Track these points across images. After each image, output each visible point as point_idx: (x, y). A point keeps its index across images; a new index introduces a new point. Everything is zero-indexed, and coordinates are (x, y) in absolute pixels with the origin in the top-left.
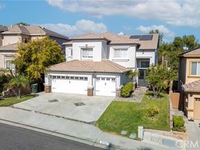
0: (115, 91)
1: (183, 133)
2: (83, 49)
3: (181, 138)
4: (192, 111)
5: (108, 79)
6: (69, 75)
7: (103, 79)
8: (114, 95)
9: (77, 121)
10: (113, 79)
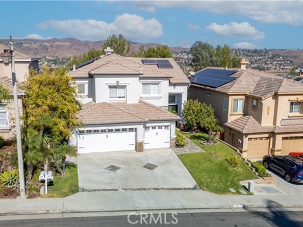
0: (169, 140)
1: (270, 178)
2: (110, 87)
3: (270, 183)
4: (246, 151)
5: (160, 127)
6: (110, 128)
7: (154, 128)
8: (168, 145)
9: (180, 189)
10: (166, 127)
